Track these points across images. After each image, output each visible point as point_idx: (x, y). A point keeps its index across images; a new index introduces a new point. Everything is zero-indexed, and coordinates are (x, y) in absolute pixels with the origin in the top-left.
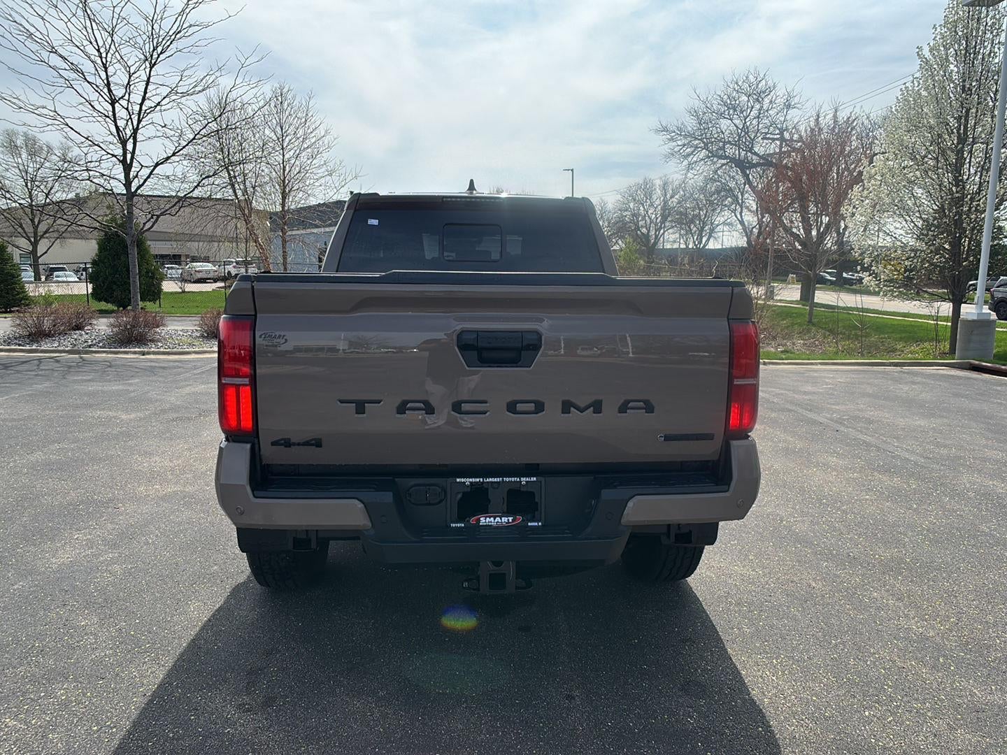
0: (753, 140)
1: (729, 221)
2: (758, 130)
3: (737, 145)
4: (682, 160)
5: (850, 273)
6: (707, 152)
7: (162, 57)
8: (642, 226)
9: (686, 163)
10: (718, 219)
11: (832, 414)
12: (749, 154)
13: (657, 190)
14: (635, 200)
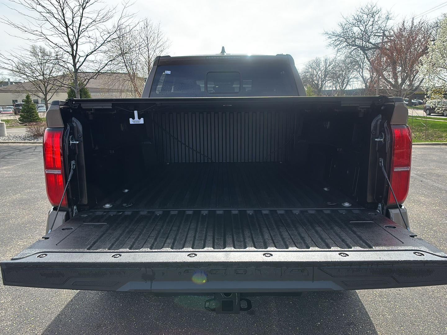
0: (370, 36)
1: (356, 76)
2: (372, 31)
3: (361, 39)
4: (335, 47)
5: (415, 100)
6: (347, 43)
7: (88, 4)
8: (315, 80)
9: (336, 49)
10: (351, 75)
11: (417, 172)
12: (367, 43)
13: (322, 62)
14: (312, 68)
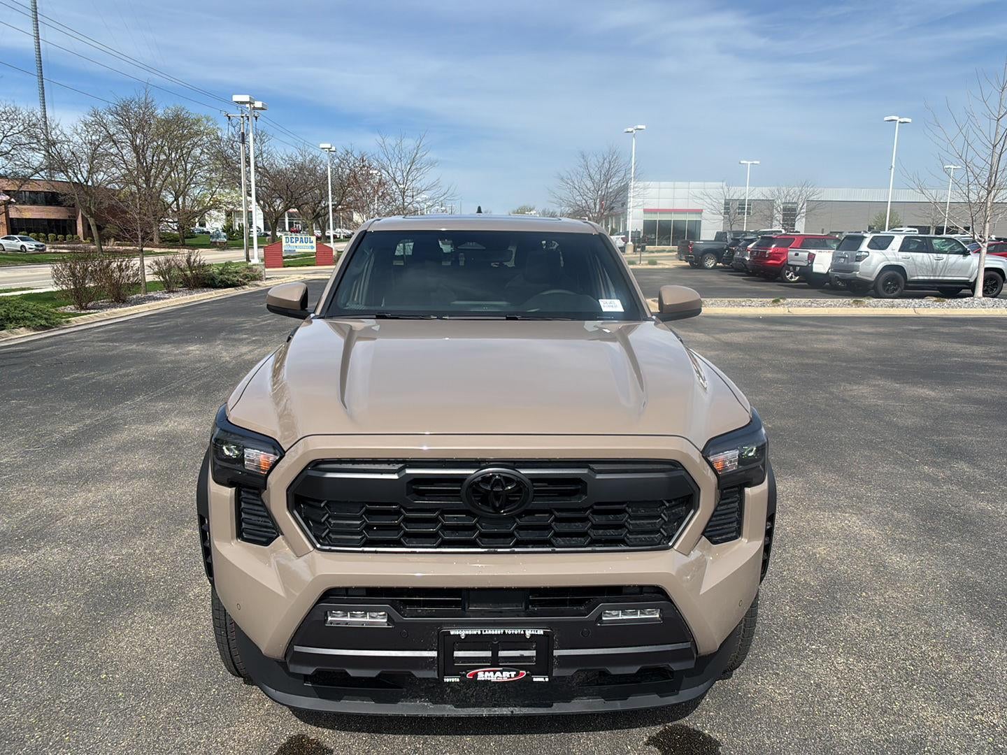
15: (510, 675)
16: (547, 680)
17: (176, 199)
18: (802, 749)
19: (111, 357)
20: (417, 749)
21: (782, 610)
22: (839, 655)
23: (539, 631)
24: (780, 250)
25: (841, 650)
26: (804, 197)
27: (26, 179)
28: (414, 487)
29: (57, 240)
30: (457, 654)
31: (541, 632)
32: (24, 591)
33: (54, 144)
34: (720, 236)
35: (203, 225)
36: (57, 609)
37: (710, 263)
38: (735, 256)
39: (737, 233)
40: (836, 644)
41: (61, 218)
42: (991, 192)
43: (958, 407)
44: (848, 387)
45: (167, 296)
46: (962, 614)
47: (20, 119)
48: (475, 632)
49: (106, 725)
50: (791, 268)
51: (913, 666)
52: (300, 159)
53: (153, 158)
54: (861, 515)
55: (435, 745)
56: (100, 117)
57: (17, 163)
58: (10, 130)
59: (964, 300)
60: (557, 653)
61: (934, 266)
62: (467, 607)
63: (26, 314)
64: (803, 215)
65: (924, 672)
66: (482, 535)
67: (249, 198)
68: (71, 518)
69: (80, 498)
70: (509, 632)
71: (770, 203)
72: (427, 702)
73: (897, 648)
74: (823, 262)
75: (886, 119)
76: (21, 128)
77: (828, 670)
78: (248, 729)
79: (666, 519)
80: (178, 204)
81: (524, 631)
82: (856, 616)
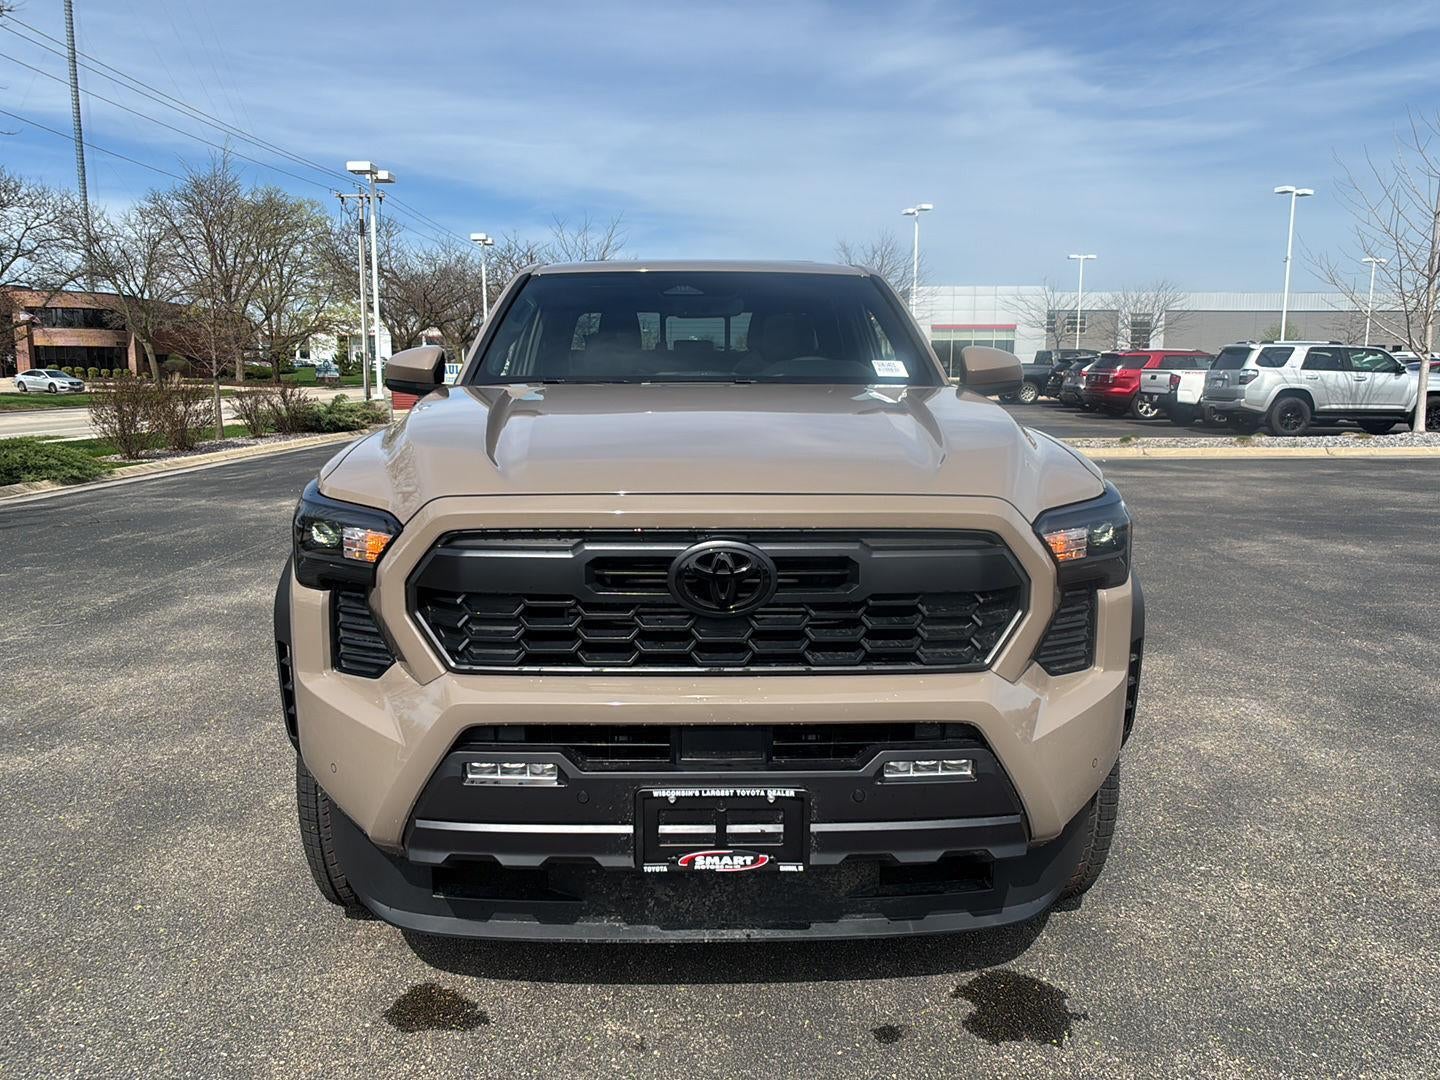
15: (745, 861)
16: (801, 868)
17: (268, 318)
18: (1192, 1001)
19: (169, 515)
20: (605, 1002)
21: (1152, 821)
22: (1241, 878)
23: (787, 791)
24: (1130, 373)
25: (1243, 872)
26: (1161, 304)
27: (57, 291)
28: (596, 572)
29: (100, 375)
30: (664, 829)
31: (790, 793)
32: (27, 801)
33: (97, 240)
34: (1042, 357)
35: (305, 355)
36: (74, 822)
37: (1029, 396)
38: (1064, 384)
39: (1066, 353)
40: (1235, 864)
41: (106, 345)
42: (1433, 279)
43: (1399, 567)
44: (1236, 544)
45: (252, 442)
46: (1424, 824)
47: (49, 204)
48: (690, 793)
49: (138, 970)
50: (1146, 397)
51: (1355, 892)
52: (442, 258)
53: (235, 259)
54: (1264, 700)
55: (631, 997)
56: (162, 202)
57: (45, 266)
58: (36, 219)
59: (1399, 435)
60: (815, 828)
61: (1354, 390)
62: (678, 756)
63: (52, 461)
64: (1160, 329)
65: (1372, 900)
66: (701, 647)
67: (370, 315)
68: (102, 709)
69: (116, 685)
70: (742, 792)
71: (1114, 315)
72: (619, 921)
73: (1328, 869)
74: (1192, 387)
75: (1277, 190)
76: (51, 217)
77: (1225, 897)
78: (350, 976)
79: (980, 623)
80: (270, 325)
81: (766, 792)
82: (1263, 828)
